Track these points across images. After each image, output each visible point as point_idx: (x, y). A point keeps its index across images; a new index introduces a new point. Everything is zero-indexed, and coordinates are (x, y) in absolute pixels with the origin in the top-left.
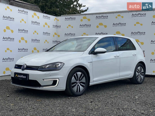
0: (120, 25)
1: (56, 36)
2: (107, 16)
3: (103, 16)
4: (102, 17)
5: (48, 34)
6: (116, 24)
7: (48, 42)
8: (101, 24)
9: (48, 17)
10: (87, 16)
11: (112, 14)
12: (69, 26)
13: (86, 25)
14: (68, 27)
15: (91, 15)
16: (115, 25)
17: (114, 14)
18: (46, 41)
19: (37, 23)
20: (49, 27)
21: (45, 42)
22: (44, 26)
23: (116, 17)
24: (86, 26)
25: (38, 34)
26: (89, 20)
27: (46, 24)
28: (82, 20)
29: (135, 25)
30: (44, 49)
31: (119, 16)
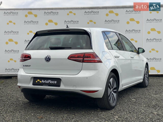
2: (58, 13)
6: (68, 21)
10: (32, 11)
11: (63, 10)
12: (10, 22)
15: (38, 11)
16: (66, 23)
17: (66, 10)
23: (68, 14)
31: (71, 12)
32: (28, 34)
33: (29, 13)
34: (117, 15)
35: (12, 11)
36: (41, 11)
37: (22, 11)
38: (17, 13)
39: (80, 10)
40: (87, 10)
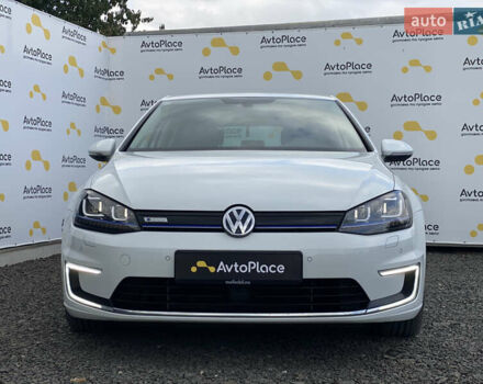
0: (350, 69)
1: (106, 110)
3: (287, 38)
4: (285, 42)
5: (79, 99)
7: (79, 132)
8: (280, 67)
9: (79, 36)
10: (225, 36)
11: (321, 31)
12: (159, 71)
13: (222, 69)
14: (152, 77)
15: (242, 35)
18: (73, 126)
19: (44, 56)
20: (81, 73)
21: (68, 132)
22: (66, 69)
23: (337, 43)
24: (223, 73)
25: (44, 97)
26: (235, 51)
27: (72, 61)
28: (206, 52)
29: (405, 70)
30: (66, 157)
31: (347, 36)
37: (193, 36)
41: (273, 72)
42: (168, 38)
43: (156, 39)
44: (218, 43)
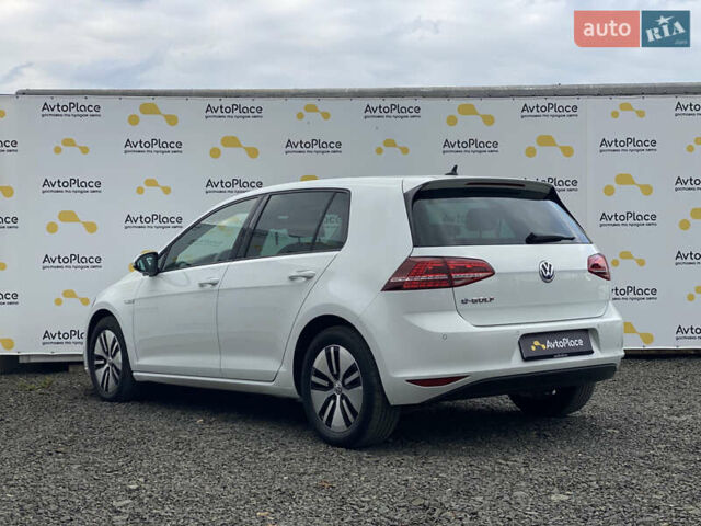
32: (140, 191)
33: (145, 109)
34: (489, 120)
35: (75, 99)
36: (192, 100)
38: (98, 108)
39: (347, 102)
40: (375, 103)
41: (222, 148)
42: (81, 101)
43: (65, 101)
44: (149, 110)
